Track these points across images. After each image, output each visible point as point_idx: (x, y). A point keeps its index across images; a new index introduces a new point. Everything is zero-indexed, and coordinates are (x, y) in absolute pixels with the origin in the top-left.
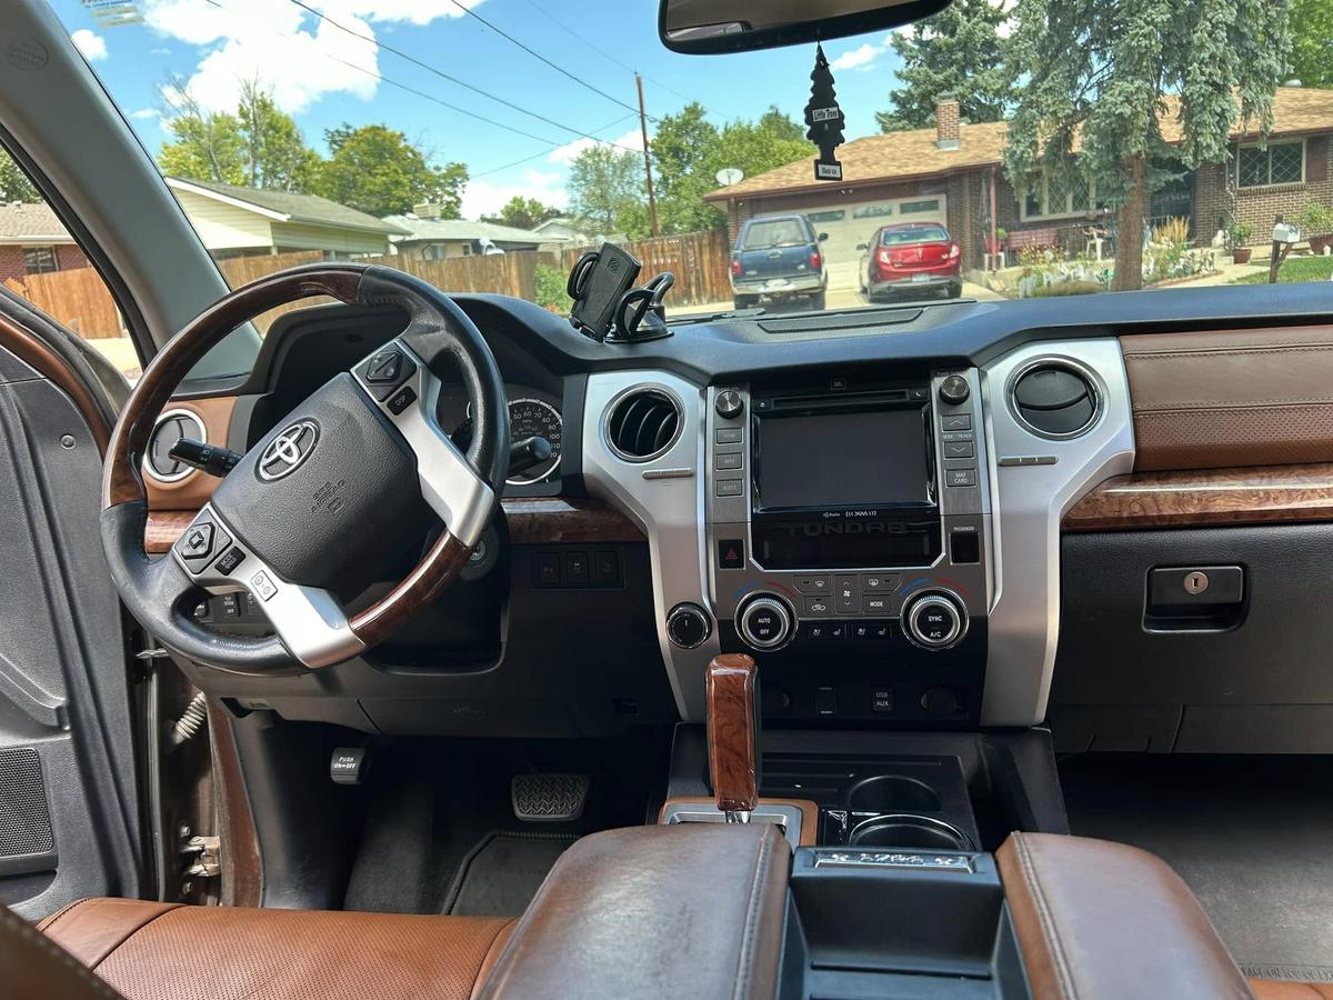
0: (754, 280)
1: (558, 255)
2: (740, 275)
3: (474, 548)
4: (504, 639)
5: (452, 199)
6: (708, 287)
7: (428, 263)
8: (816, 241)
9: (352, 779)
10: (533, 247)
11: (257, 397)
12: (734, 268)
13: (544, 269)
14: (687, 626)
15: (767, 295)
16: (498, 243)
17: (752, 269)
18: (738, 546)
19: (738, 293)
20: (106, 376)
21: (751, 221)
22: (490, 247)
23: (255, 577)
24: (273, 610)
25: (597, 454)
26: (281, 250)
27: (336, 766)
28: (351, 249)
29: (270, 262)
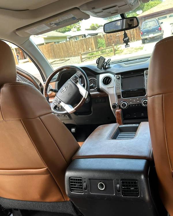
0: (146, 35)
1: (102, 36)
2: (143, 34)
3: (87, 99)
4: (92, 110)
5: (79, 26)
6: (136, 38)
7: (75, 42)
8: (160, 24)
9: (74, 132)
10: (97, 34)
11: (58, 82)
12: (141, 33)
13: (99, 39)
14: (114, 107)
15: (149, 38)
16: (89, 34)
17: (145, 33)
18: (120, 96)
19: (142, 38)
20: (37, 80)
21: (144, 22)
22: (88, 35)
23: (62, 104)
24: (65, 108)
25: (101, 85)
26: (46, 43)
27: (72, 130)
28: (60, 41)
29: (44, 46)
